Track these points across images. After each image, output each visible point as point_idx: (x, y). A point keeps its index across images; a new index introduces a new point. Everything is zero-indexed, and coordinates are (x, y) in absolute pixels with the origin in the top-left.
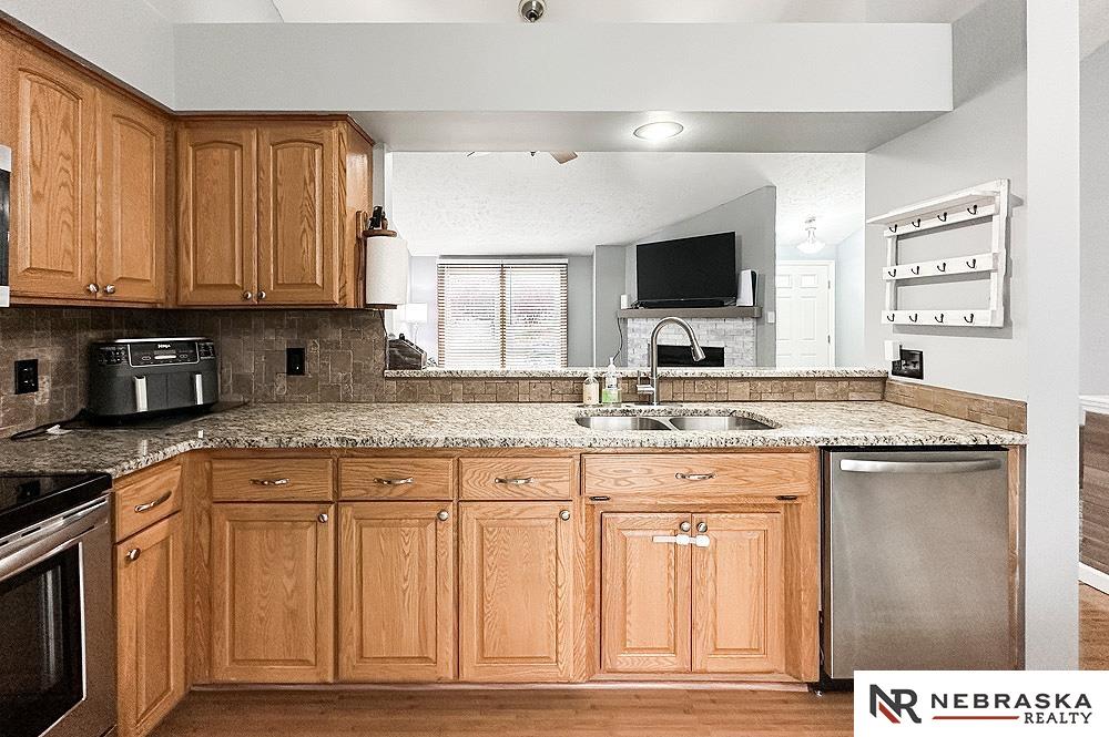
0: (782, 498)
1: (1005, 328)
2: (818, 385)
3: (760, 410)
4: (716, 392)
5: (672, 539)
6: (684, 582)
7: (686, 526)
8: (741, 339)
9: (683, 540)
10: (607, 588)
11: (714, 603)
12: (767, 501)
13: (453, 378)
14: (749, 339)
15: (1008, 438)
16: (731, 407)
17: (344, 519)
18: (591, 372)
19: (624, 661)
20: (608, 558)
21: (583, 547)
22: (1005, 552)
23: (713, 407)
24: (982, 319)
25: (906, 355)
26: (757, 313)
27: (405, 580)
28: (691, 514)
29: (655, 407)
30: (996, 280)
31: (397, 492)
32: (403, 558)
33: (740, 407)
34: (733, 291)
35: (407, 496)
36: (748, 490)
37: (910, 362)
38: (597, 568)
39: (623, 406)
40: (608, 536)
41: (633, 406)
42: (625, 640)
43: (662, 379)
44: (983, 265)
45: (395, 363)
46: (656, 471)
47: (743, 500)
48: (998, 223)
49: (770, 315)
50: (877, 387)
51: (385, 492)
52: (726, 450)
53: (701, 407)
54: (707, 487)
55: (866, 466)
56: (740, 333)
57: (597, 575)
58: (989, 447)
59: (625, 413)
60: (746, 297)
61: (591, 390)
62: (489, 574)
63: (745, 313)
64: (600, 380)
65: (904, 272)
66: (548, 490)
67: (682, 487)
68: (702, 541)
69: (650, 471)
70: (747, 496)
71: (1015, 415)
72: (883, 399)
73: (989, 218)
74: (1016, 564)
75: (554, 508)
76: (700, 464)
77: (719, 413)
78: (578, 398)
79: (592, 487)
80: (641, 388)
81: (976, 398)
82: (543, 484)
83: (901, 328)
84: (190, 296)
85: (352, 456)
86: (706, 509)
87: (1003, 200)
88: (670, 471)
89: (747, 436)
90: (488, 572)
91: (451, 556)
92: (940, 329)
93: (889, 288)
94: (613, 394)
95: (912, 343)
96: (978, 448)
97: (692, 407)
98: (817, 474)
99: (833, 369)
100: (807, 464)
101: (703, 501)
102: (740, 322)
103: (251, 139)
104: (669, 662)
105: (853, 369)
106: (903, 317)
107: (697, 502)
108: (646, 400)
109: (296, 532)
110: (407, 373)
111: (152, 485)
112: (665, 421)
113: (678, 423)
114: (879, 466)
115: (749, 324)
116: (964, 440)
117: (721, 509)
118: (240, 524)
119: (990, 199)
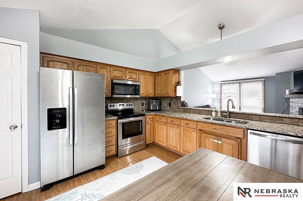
0: (237, 138)
7: (216, 139)
9: (216, 141)
17: (168, 125)
27: (174, 135)
31: (173, 123)
32: (174, 132)
38: (201, 142)
40: (203, 137)
45: (182, 106)
46: (210, 127)
51: (172, 123)
61: (213, 113)
67: (215, 131)
70: (228, 135)
75: (193, 130)
76: (217, 127)
79: (199, 128)
80: (224, 114)
84: (157, 95)
86: (220, 136)
88: (212, 127)
98: (246, 134)
101: (219, 134)
103: (162, 74)
109: (163, 126)
110: (184, 107)
111: (150, 117)
118: (158, 124)
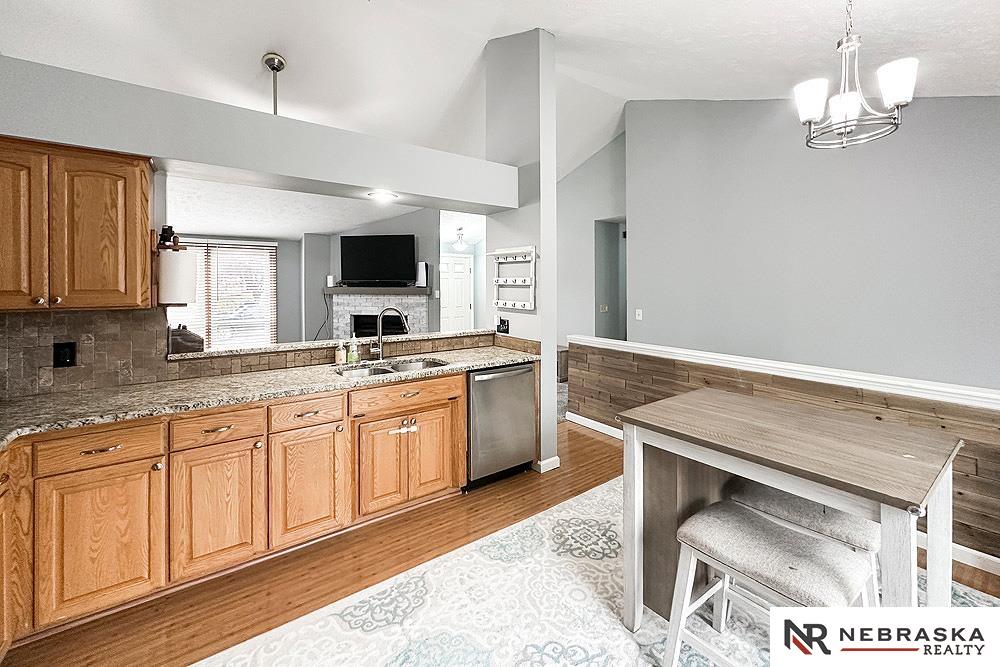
0: (450, 399)
1: (533, 311)
2: (465, 340)
3: (437, 356)
4: (414, 347)
5: (398, 431)
6: (404, 453)
7: (405, 422)
8: (418, 309)
9: (404, 430)
10: (363, 467)
11: (419, 460)
12: (444, 402)
13: (232, 356)
14: (424, 309)
15: (535, 357)
16: (423, 356)
17: (175, 464)
18: (341, 343)
19: (373, 506)
20: (363, 449)
21: (349, 446)
22: (534, 407)
23: (413, 357)
24: (528, 307)
25: (503, 322)
26: (429, 291)
27: (228, 495)
28: (407, 415)
29: (381, 361)
30: (532, 288)
31: (221, 437)
32: (226, 480)
33: (427, 356)
34: (414, 277)
35: (230, 438)
36: (435, 398)
37: (504, 326)
38: (357, 457)
39: (362, 363)
40: (364, 437)
41: (368, 362)
42: (373, 493)
43: (384, 343)
44: (527, 283)
45: (177, 348)
46: (391, 395)
47: (433, 404)
48: (533, 262)
49: (437, 292)
50: (490, 339)
51: (211, 439)
52: (425, 379)
53: (407, 358)
54: (416, 399)
55: (485, 377)
56: (418, 305)
57: (357, 461)
58: (529, 362)
59: (364, 366)
60: (422, 281)
61: (341, 355)
62: (290, 475)
63: (421, 291)
64: (347, 347)
65: (501, 282)
66: (329, 417)
67: (405, 402)
68: (414, 429)
69: (387, 396)
70: (434, 401)
71: (536, 347)
72: (494, 345)
73: (529, 262)
74: (538, 411)
75: (333, 427)
76: (411, 388)
77: (417, 361)
78: (332, 360)
79: (355, 410)
80: (372, 350)
81: (525, 341)
82: (325, 413)
83: (500, 309)
85: (182, 419)
86: (415, 411)
87: (533, 255)
88: (396, 394)
89: (434, 370)
90: (289, 475)
91: (263, 472)
92: (514, 310)
93: (496, 288)
94: (355, 355)
95: (505, 316)
96: (524, 363)
97: (402, 358)
98: (465, 384)
99: (472, 330)
100: (462, 378)
101: (414, 407)
102: (418, 297)
103: (41, 163)
104: (398, 498)
105: (480, 331)
106: (501, 305)
107: (411, 408)
108: (375, 357)
109: (129, 484)
110: (190, 355)
112: (389, 368)
113: (395, 368)
114: (491, 376)
115: (423, 299)
116: (520, 361)
117: (422, 410)
118: (69, 490)
119: (530, 254)
